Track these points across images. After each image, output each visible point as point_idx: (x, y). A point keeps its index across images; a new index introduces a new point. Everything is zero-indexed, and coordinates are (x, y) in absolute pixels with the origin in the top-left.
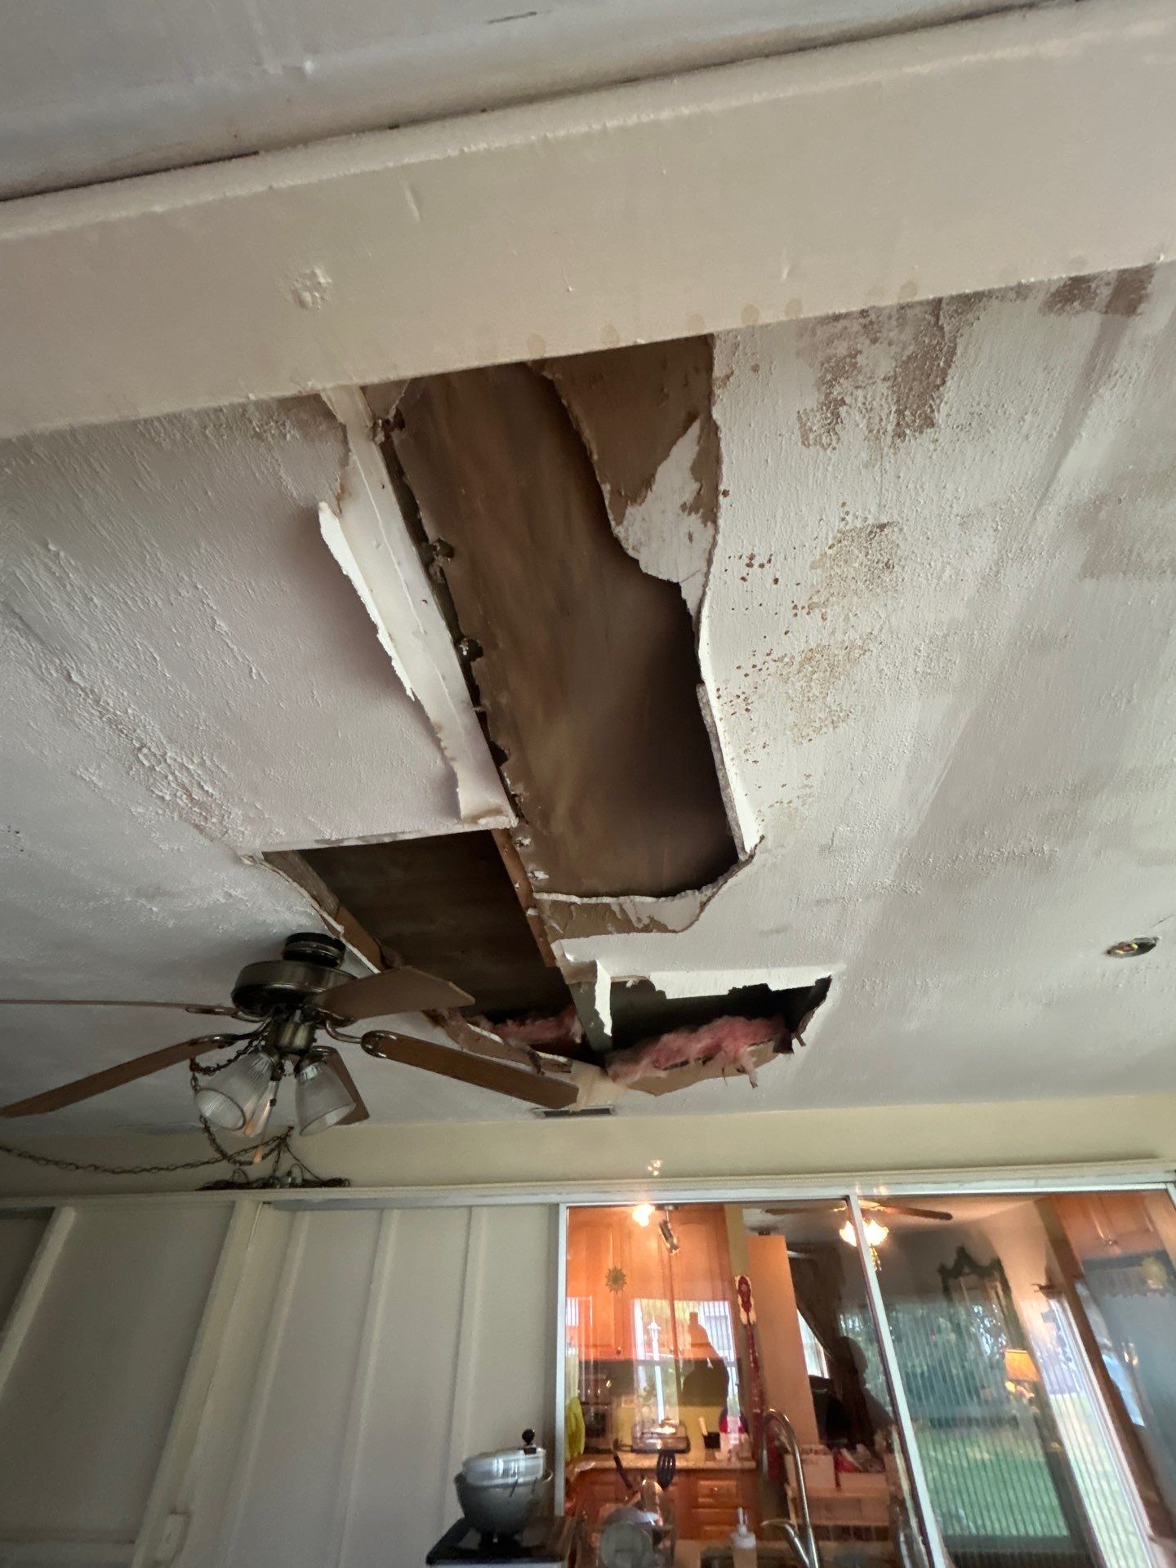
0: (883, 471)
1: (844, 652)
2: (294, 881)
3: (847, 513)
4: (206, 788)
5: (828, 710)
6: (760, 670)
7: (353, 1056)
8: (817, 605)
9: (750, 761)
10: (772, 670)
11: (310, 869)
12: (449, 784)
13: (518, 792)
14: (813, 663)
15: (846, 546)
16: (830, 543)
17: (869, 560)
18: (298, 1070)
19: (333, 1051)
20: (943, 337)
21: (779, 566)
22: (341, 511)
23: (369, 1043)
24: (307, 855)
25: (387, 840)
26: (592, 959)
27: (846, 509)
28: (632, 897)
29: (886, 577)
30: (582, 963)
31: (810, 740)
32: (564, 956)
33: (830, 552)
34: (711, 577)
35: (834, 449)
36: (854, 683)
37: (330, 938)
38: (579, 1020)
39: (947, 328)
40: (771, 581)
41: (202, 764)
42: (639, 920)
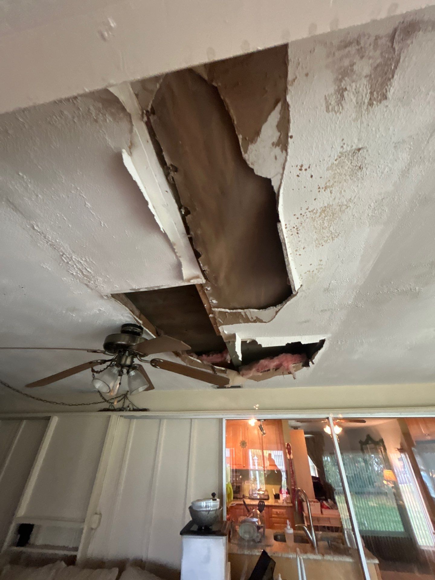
0: (362, 123)
1: (339, 207)
2: (123, 304)
3: (344, 144)
4: (88, 270)
5: (330, 233)
6: (304, 216)
7: (148, 368)
8: (329, 187)
9: (298, 254)
10: (308, 216)
11: (129, 300)
12: (179, 266)
13: (205, 269)
14: (326, 212)
15: (342, 160)
16: (336, 158)
17: (352, 165)
18: (128, 372)
19: (140, 366)
20: (394, 53)
21: (313, 169)
22: (131, 153)
23: (153, 363)
24: (127, 295)
25: (156, 289)
26: (234, 333)
27: (344, 141)
28: (249, 309)
29: (359, 174)
30: (231, 334)
31: (323, 245)
32: (223, 331)
33: (335, 162)
34: (284, 175)
35: (340, 113)
36: (342, 221)
37: (137, 325)
38: (229, 355)
39: (397, 48)
40: (310, 176)
41: (86, 261)
42: (252, 318)
